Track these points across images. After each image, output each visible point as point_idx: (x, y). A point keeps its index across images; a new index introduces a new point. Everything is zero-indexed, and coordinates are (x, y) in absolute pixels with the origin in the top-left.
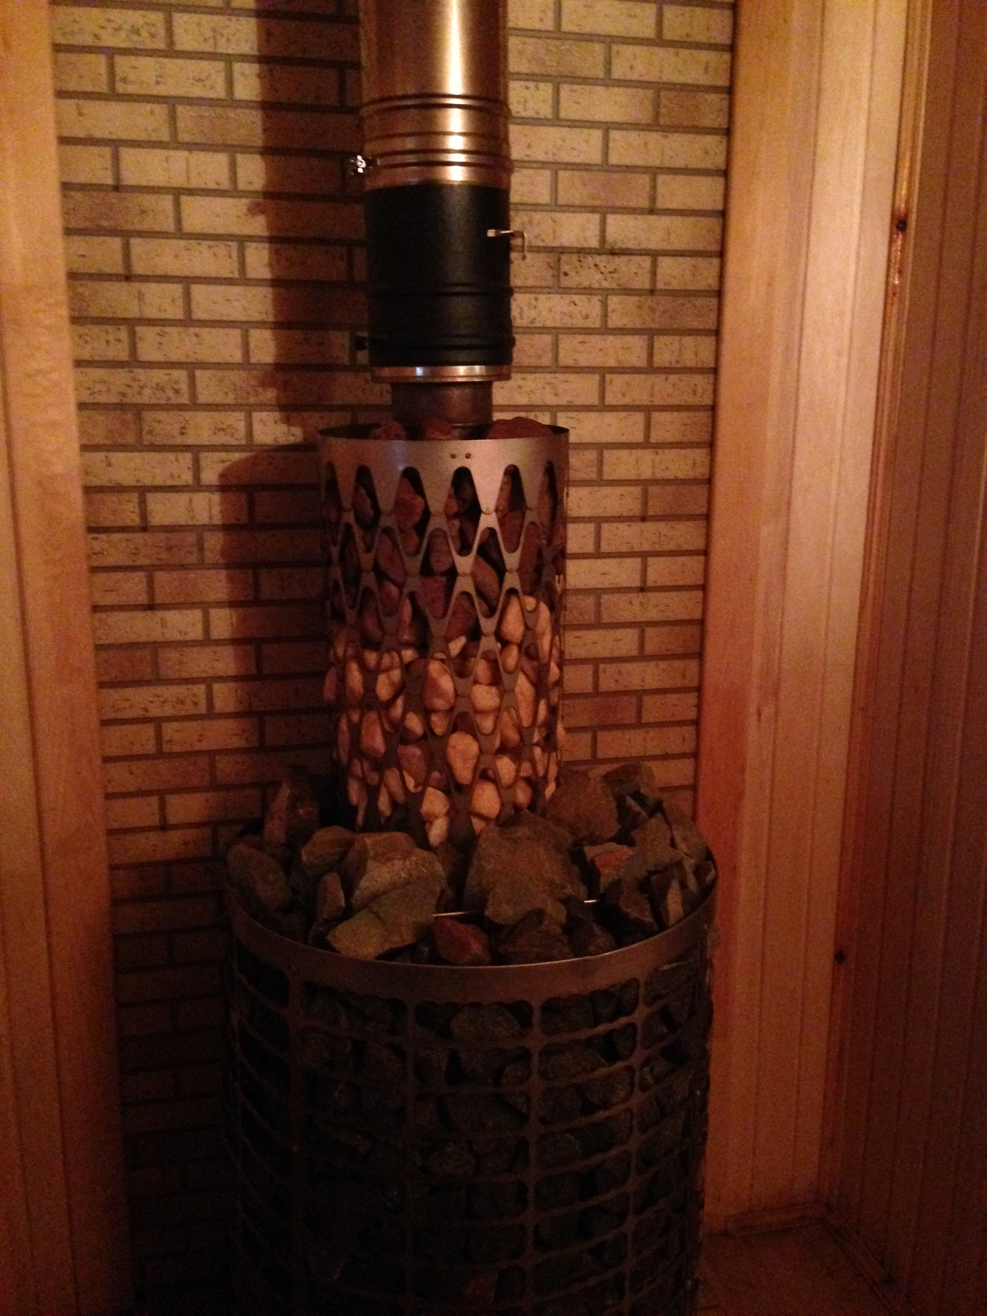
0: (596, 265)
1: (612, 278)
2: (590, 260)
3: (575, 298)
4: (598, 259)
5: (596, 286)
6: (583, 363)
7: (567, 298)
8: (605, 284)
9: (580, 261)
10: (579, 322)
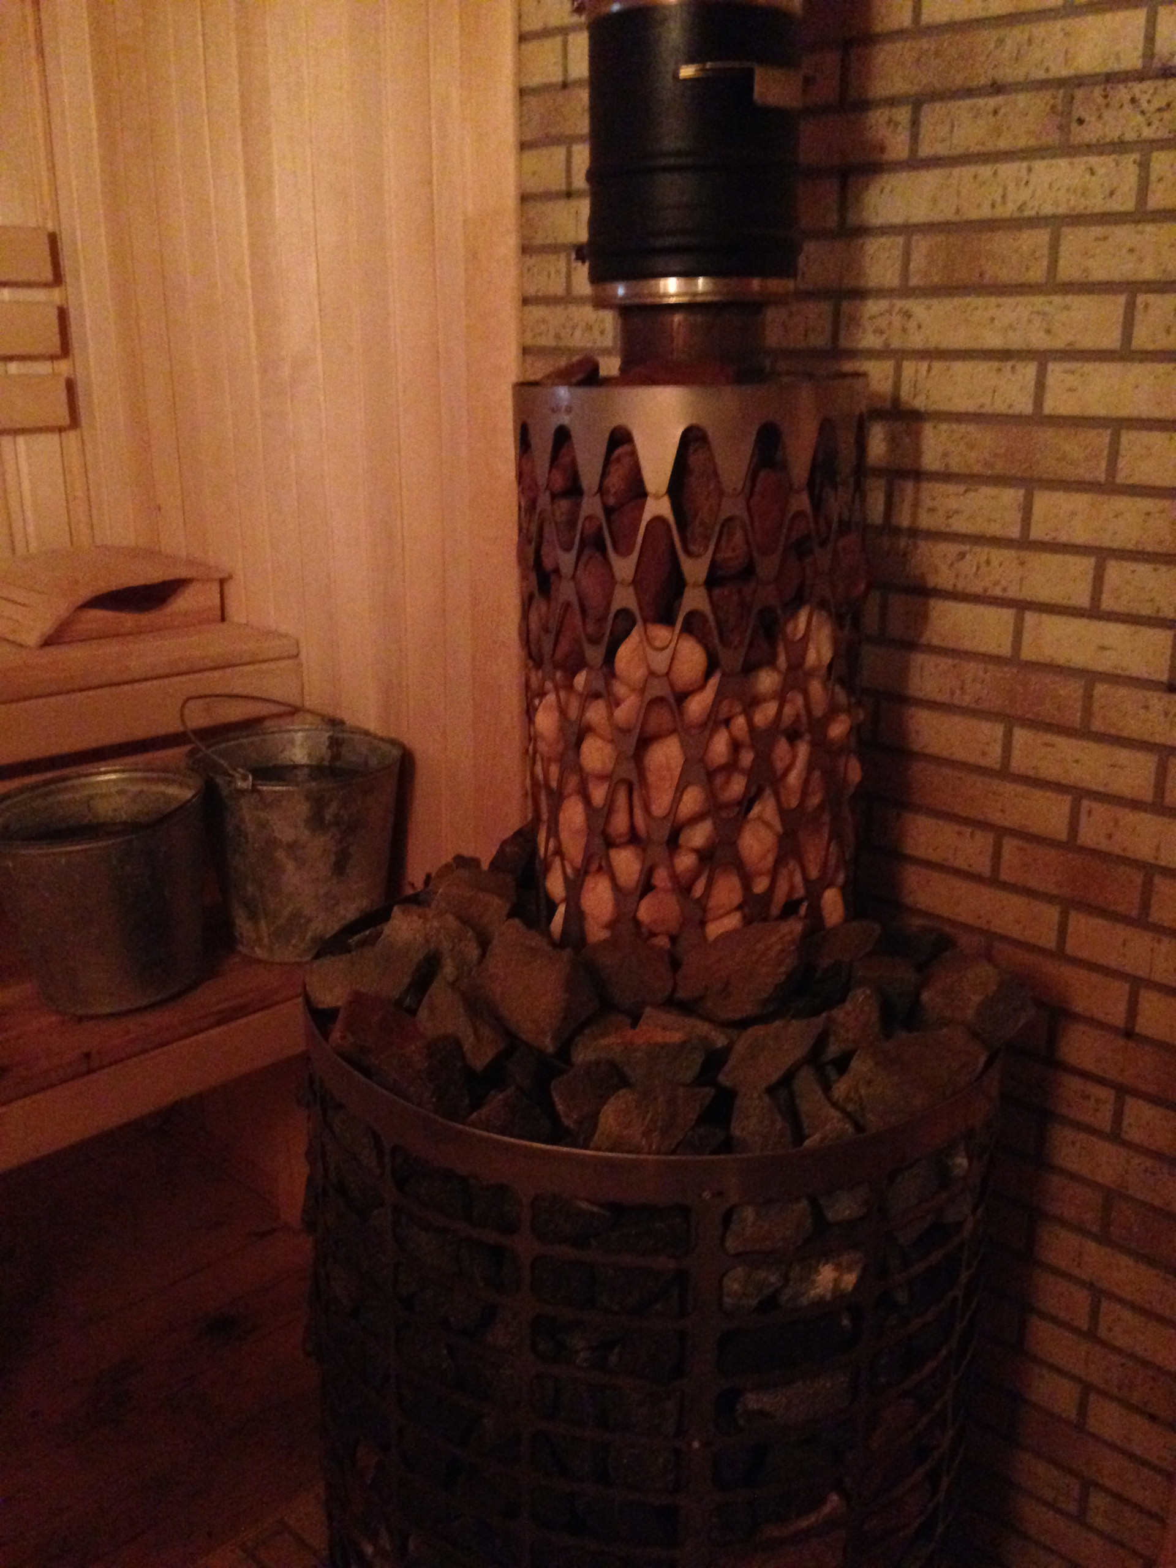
0: (1133, 100)
1: (1161, 120)
2: (1122, 93)
3: (1093, 160)
4: (1137, 88)
5: (1130, 136)
6: (1099, 274)
7: (1081, 162)
8: (1147, 133)
9: (1106, 97)
10: (1097, 204)
